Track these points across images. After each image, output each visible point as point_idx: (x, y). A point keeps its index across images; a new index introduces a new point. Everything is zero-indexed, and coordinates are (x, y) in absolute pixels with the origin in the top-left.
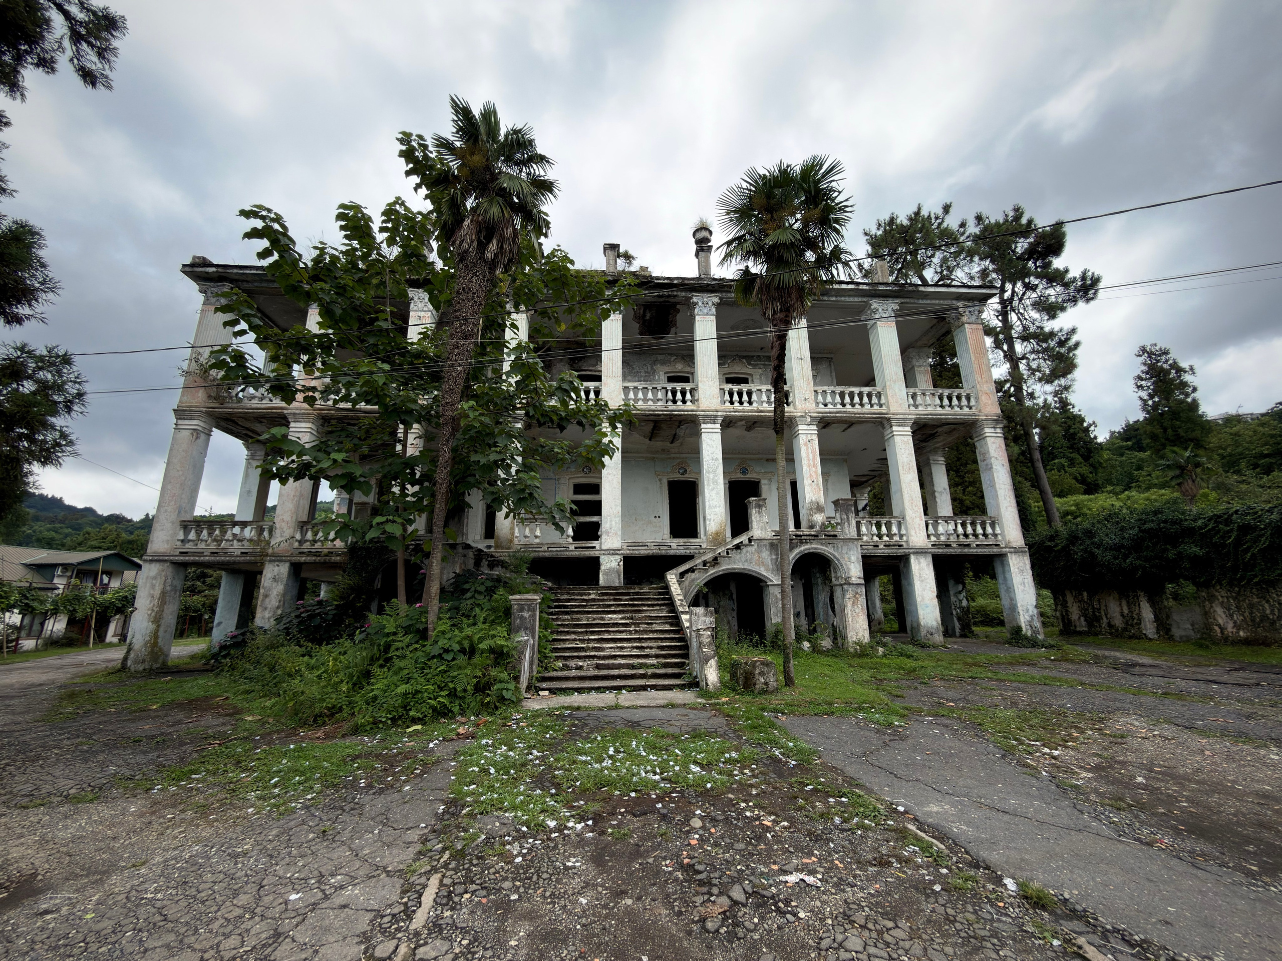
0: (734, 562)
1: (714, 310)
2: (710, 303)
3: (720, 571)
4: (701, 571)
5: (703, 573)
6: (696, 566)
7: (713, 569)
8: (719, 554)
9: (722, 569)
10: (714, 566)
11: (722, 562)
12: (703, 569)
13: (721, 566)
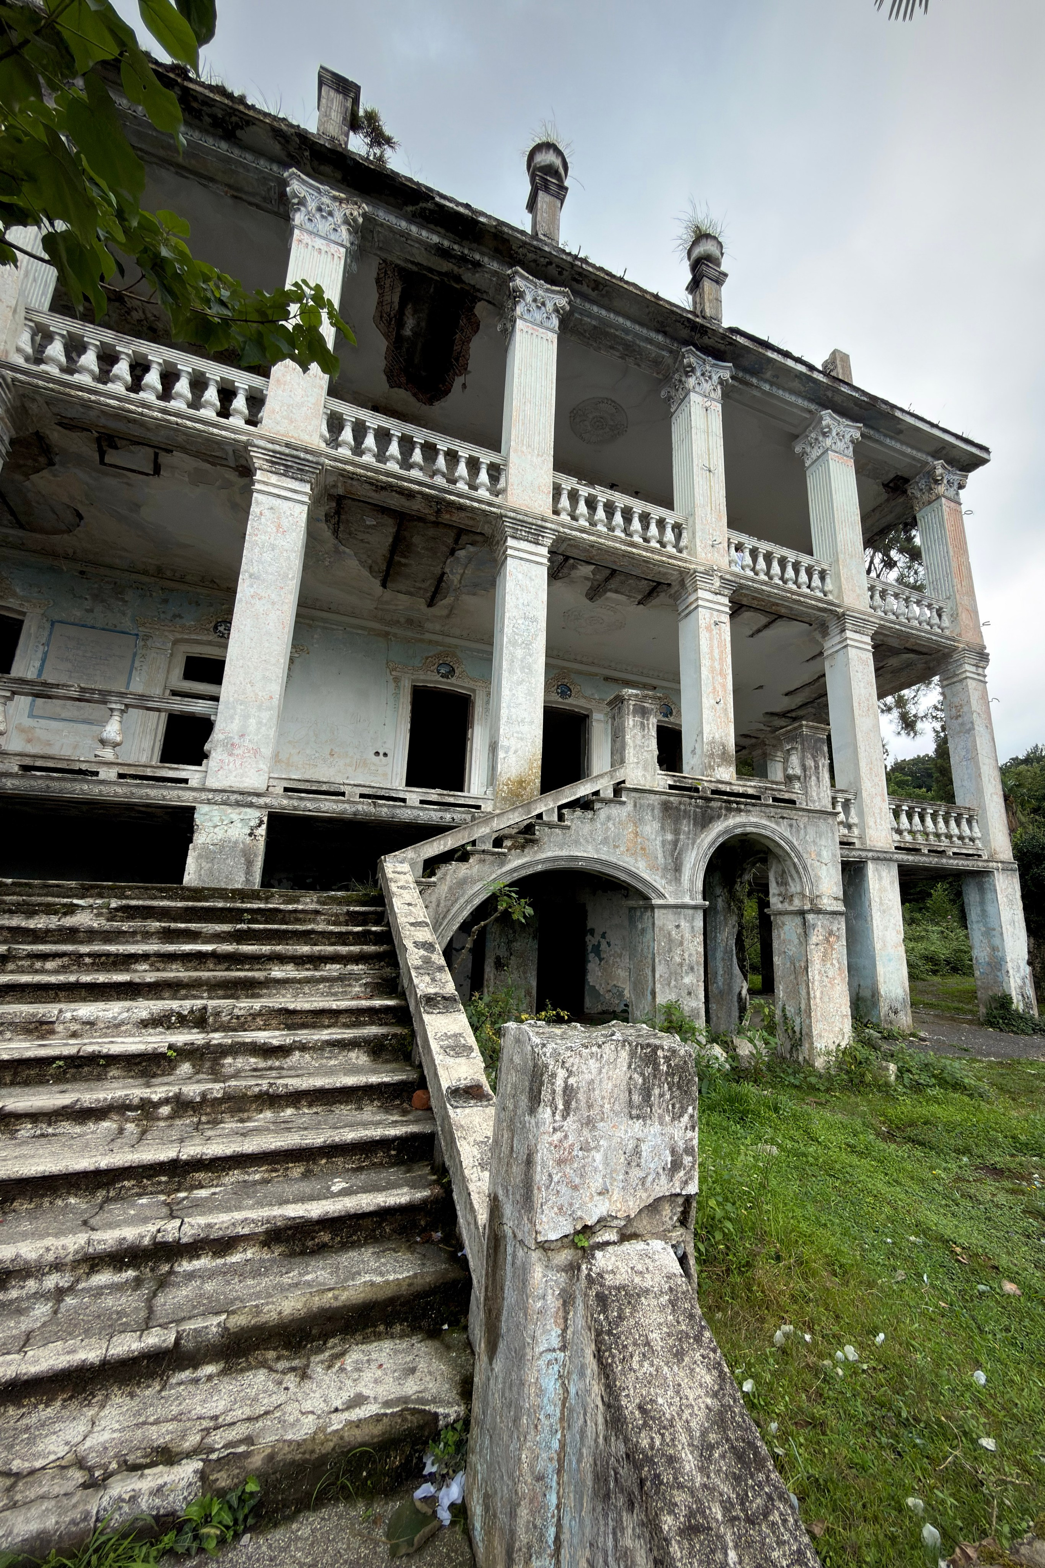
0: (577, 842)
1: (555, 322)
2: (550, 306)
3: (538, 862)
4: (488, 857)
5: (492, 863)
6: (474, 843)
7: (518, 857)
8: (539, 816)
9: (544, 856)
10: (523, 847)
11: (546, 839)
12: (494, 854)
13: (541, 850)
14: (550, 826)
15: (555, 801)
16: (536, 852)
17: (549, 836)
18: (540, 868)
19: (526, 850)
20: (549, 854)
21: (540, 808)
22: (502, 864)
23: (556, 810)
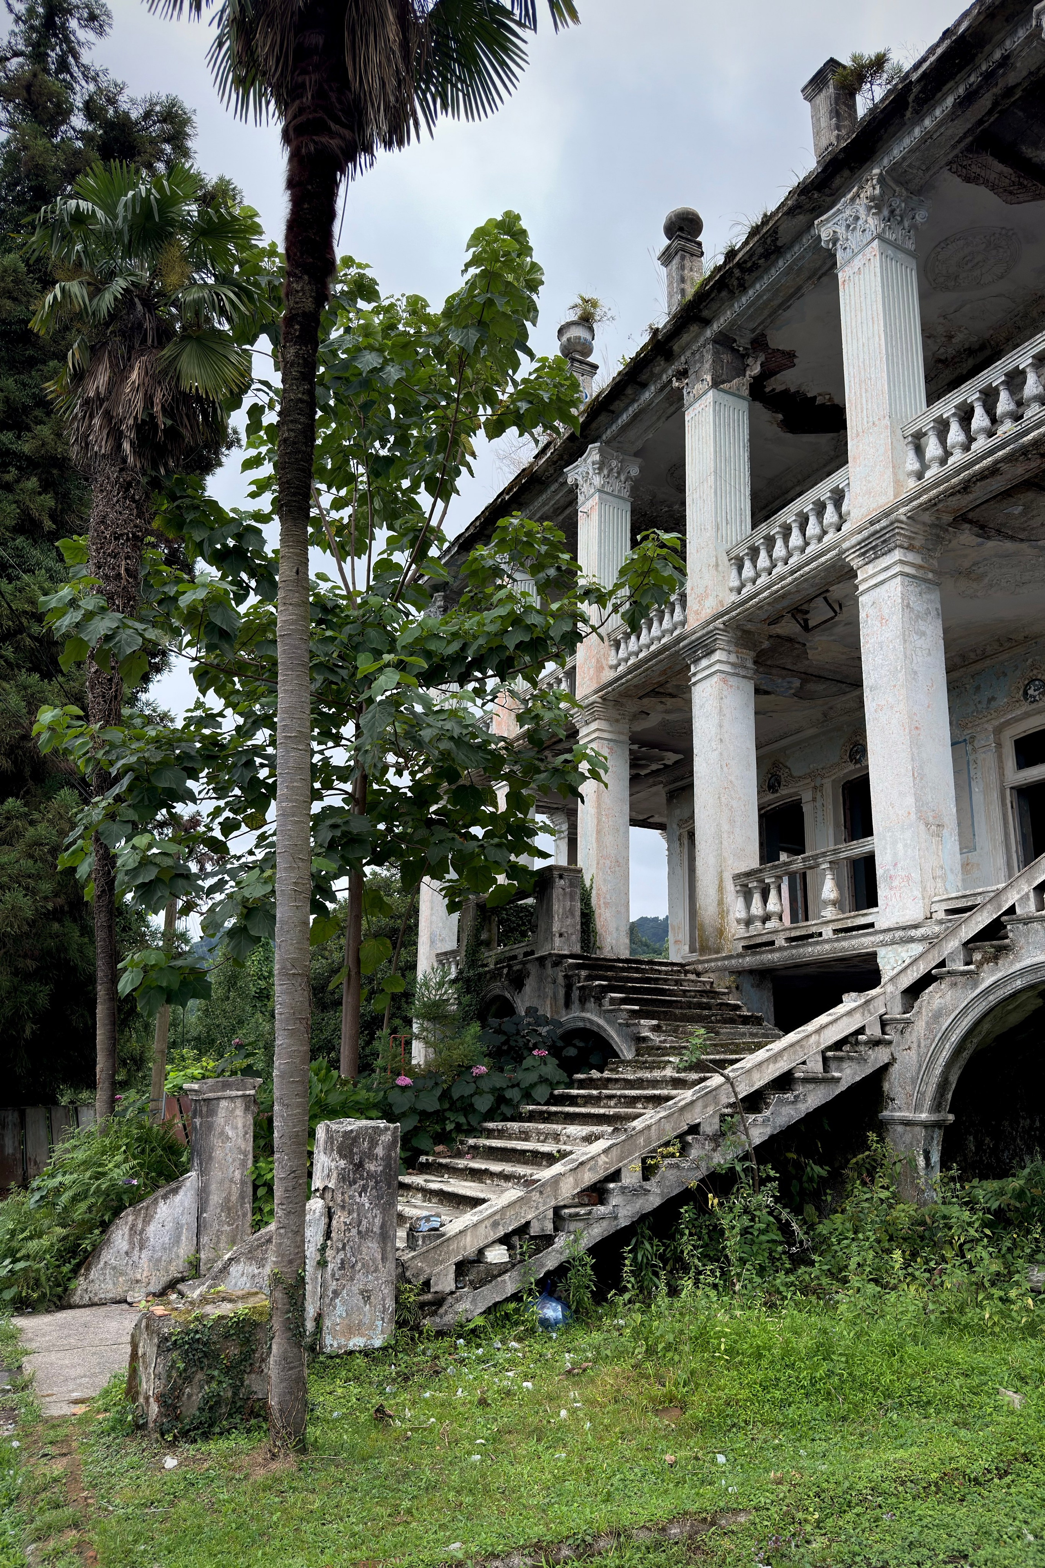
3: (1012, 977)
4: (961, 979)
5: (964, 986)
6: (942, 964)
7: (992, 972)
8: (1012, 910)
9: (1018, 966)
10: (995, 958)
11: (1022, 941)
12: (964, 973)
13: (1018, 958)
14: (1027, 921)
15: (1029, 882)
16: (1012, 963)
17: (1026, 936)
18: (1019, 984)
19: (1000, 962)
20: (1028, 962)
21: (1011, 898)
22: (975, 986)
23: (1032, 895)
